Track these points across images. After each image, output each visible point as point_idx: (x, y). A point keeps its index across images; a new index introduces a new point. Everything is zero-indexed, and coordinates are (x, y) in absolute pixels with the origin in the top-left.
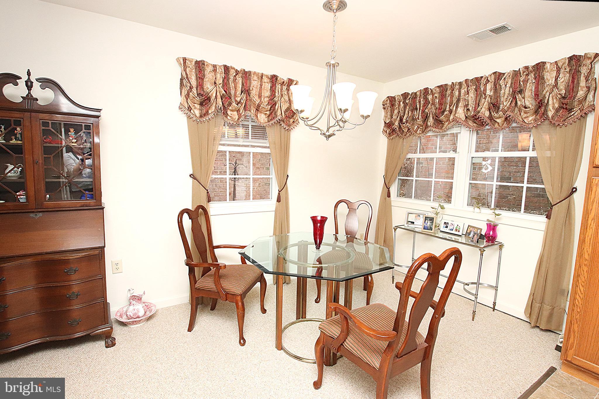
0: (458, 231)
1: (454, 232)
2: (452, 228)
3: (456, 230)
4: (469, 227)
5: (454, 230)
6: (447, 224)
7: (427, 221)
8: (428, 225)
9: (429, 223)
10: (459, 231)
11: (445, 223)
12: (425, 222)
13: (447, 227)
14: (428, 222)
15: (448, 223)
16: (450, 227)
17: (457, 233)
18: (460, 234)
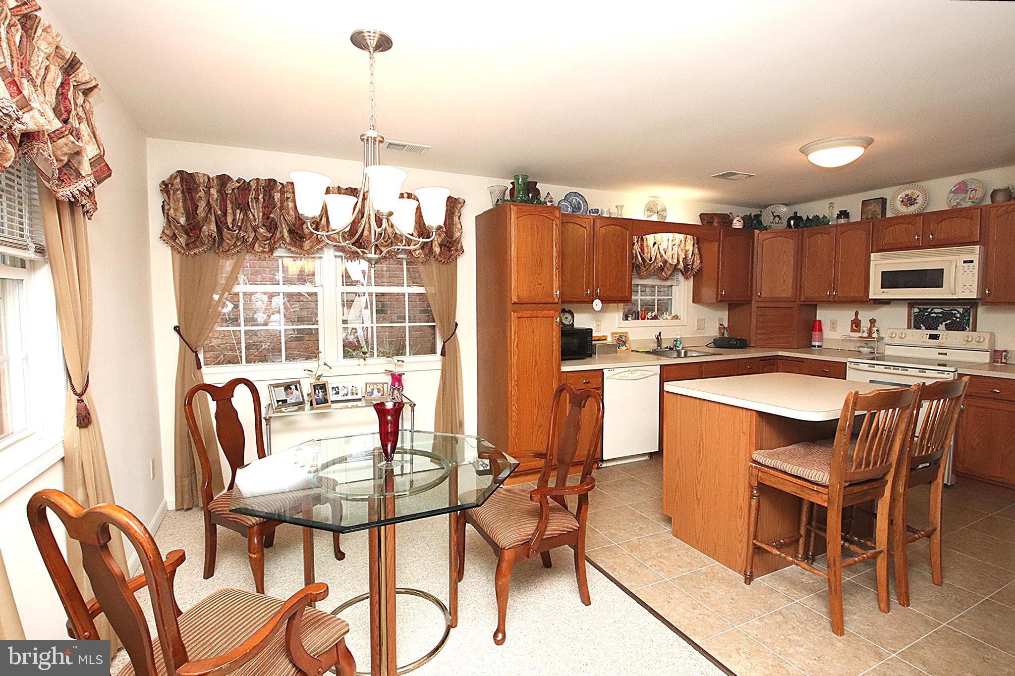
0: (355, 394)
1: (350, 397)
2: (346, 393)
3: (353, 394)
4: (368, 386)
5: (349, 394)
6: (337, 389)
7: (317, 391)
8: (320, 396)
9: (321, 393)
10: (357, 394)
11: (333, 388)
12: (315, 393)
13: (337, 393)
14: (319, 393)
15: (337, 387)
16: (342, 392)
17: (355, 397)
18: (359, 397)
